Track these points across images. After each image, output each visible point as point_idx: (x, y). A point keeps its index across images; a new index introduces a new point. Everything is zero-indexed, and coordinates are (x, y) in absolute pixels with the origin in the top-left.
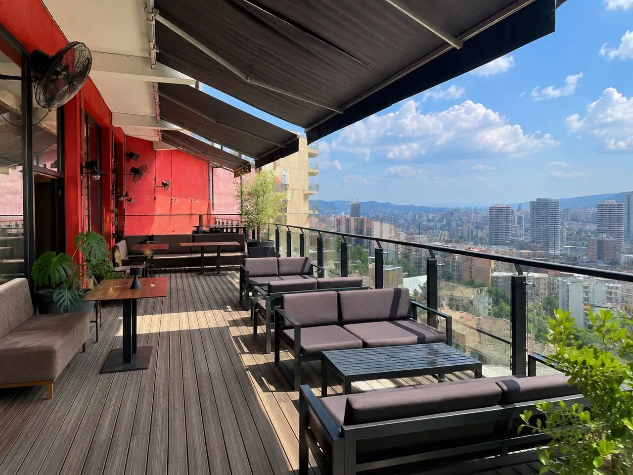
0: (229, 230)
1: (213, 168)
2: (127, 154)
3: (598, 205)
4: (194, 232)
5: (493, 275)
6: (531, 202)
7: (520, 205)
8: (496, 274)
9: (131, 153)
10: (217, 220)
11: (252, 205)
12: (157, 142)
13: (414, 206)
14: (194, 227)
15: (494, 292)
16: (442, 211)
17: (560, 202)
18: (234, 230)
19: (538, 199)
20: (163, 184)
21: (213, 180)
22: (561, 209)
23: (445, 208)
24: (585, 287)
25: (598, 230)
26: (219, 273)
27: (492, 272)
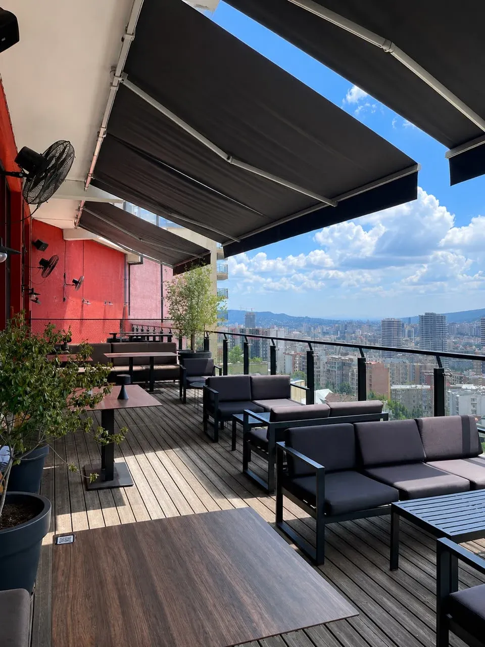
0: (151, 339)
1: (130, 264)
2: (33, 243)
3: (481, 319)
4: (109, 341)
5: (392, 388)
6: (420, 316)
7: (410, 318)
8: (394, 387)
9: (38, 241)
10: (135, 327)
11: (185, 308)
12: (68, 230)
13: (309, 318)
14: (110, 334)
15: (394, 405)
16: (336, 324)
17: (447, 316)
18: (157, 339)
19: (426, 314)
20: (74, 281)
21: (129, 279)
22: (447, 323)
23: (340, 321)
24: (473, 400)
25: (482, 343)
26: (153, 391)
27: (391, 385)
